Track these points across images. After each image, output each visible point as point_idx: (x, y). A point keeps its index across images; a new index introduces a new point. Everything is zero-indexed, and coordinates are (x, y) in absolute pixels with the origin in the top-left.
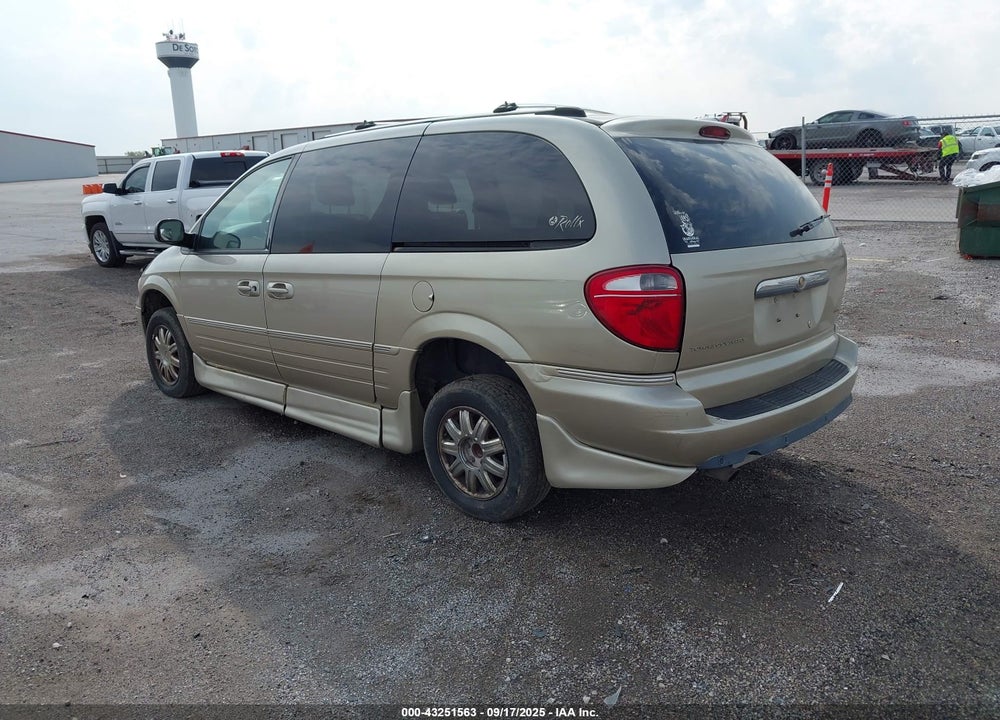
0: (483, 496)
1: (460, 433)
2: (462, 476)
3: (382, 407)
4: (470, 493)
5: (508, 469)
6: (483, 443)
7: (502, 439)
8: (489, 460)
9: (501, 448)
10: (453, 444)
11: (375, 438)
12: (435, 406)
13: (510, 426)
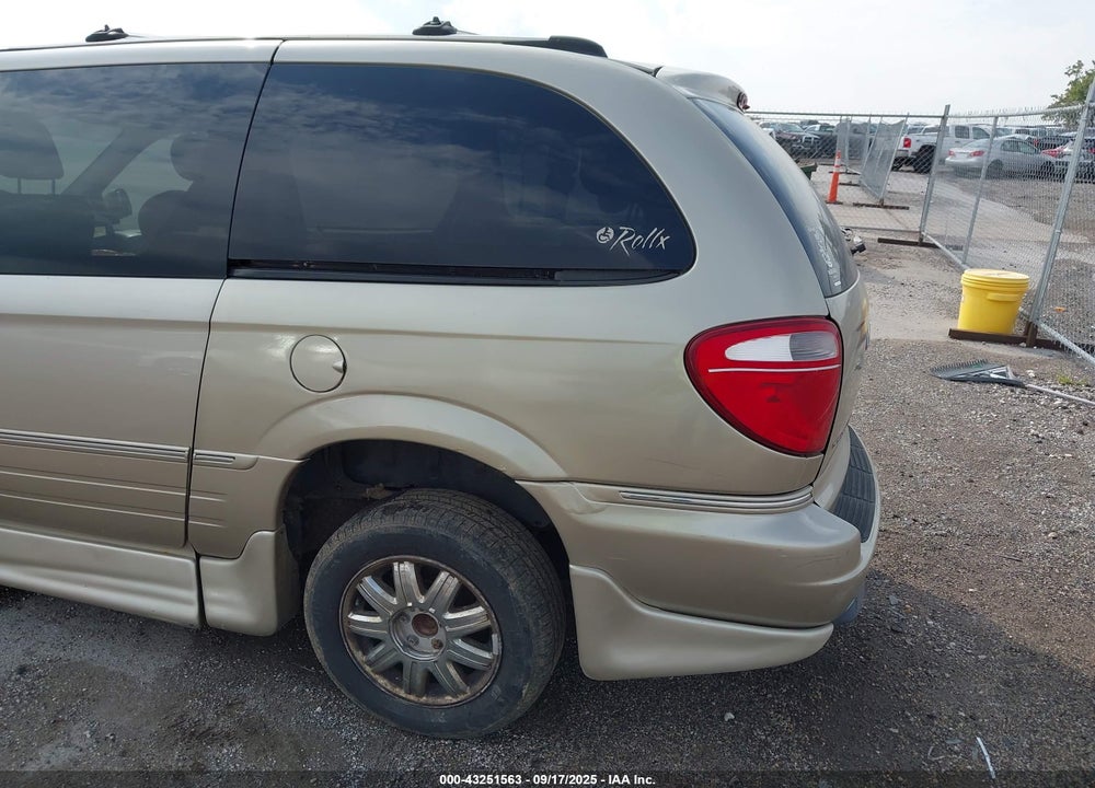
0: (440, 701)
1: (394, 601)
2: (396, 671)
3: (198, 557)
4: (412, 697)
5: (502, 657)
6: (450, 616)
7: (492, 608)
8: (459, 643)
9: (483, 623)
10: (378, 620)
11: (190, 612)
12: (337, 556)
13: (512, 587)
